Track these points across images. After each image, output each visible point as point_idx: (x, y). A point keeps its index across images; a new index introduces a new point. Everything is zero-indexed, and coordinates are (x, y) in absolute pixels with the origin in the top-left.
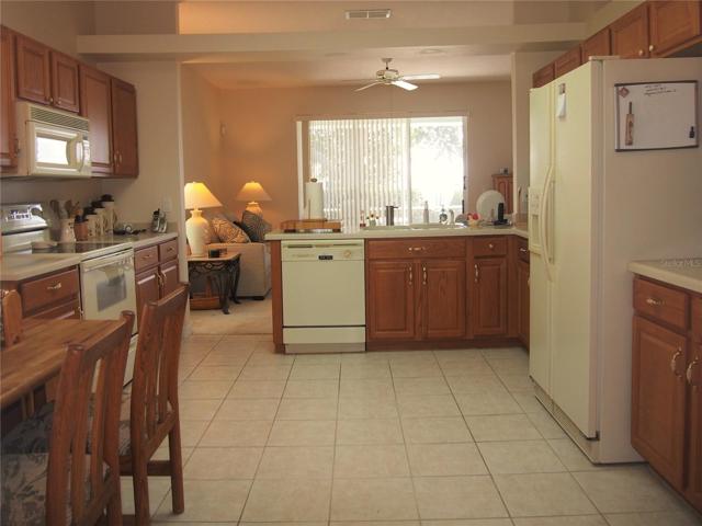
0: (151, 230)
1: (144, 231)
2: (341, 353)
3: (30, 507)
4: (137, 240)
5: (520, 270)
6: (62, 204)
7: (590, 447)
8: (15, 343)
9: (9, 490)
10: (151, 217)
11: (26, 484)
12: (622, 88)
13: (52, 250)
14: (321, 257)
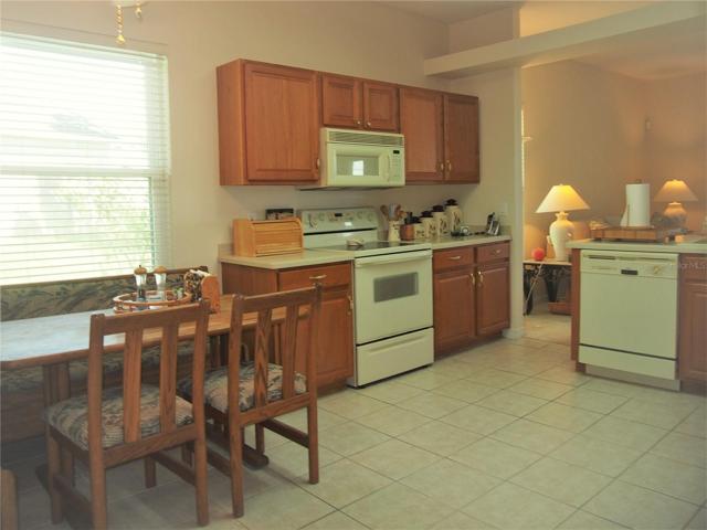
0: (486, 233)
1: (482, 232)
6: (392, 209)
10: (485, 220)
14: (624, 272)
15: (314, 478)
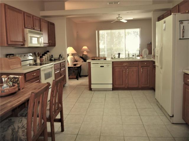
0: (59, 59)
1: (57, 60)
2: (106, 91)
3: (23, 131)
4: (55, 62)
5: (153, 70)
6: (37, 53)
7: (171, 119)
8: (22, 89)
9: (19, 126)
10: (59, 56)
11: (23, 125)
12: (181, 22)
13: (34, 65)
14: (101, 66)
15: (63, 130)
